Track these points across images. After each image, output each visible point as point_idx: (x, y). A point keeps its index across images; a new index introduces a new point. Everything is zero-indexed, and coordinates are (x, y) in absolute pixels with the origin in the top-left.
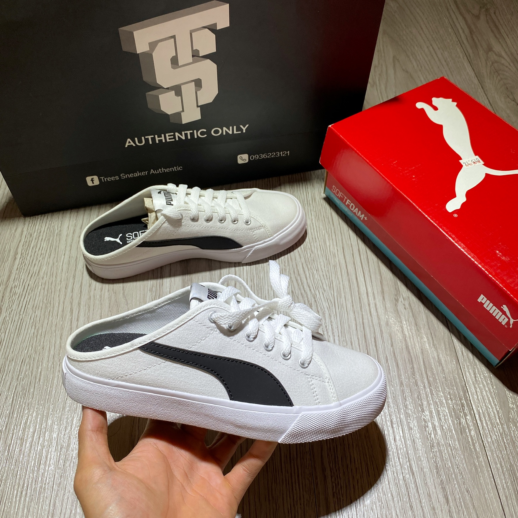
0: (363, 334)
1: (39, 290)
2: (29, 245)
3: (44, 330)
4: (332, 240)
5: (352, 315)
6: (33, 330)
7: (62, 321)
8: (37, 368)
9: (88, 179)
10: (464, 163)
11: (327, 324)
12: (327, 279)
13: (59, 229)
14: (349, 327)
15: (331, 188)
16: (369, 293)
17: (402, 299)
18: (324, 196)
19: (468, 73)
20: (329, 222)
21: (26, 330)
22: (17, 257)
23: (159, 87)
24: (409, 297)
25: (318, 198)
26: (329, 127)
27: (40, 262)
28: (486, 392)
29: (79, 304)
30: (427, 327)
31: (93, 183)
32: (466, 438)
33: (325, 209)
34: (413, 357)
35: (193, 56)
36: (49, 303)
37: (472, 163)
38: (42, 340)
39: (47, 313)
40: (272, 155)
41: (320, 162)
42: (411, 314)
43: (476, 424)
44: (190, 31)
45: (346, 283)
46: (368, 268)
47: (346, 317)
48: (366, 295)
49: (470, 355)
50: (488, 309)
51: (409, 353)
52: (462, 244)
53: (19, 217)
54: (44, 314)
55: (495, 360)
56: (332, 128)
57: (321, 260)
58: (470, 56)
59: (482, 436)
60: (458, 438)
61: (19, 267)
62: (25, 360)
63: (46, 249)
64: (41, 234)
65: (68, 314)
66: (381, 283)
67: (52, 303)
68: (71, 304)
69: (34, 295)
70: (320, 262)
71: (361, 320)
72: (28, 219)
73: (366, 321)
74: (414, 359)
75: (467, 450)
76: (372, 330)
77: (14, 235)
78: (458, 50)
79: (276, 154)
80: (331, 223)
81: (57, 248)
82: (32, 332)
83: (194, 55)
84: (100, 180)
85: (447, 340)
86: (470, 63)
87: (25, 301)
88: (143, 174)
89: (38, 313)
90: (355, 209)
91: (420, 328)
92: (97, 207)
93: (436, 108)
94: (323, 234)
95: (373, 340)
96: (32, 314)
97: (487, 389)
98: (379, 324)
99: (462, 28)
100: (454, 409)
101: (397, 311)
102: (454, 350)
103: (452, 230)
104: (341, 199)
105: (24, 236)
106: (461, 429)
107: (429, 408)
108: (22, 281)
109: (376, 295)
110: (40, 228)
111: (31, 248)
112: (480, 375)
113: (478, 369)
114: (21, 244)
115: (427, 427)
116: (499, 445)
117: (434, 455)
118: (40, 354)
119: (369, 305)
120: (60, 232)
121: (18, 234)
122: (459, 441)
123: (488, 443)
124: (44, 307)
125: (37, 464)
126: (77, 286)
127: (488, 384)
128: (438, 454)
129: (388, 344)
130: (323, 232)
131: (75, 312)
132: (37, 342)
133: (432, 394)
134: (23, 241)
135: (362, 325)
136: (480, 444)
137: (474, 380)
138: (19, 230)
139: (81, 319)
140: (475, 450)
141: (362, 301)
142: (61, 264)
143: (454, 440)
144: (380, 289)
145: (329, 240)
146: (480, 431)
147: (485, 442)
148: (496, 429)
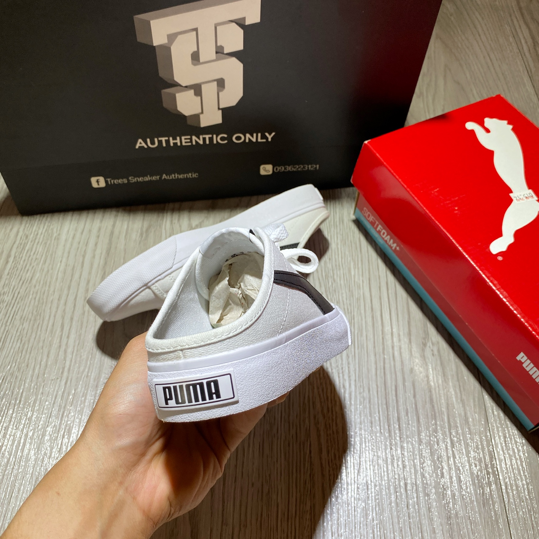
0: (383, 380)
1: (29, 300)
2: (24, 248)
3: (30, 345)
4: (358, 269)
5: (372, 358)
6: (18, 344)
7: (51, 336)
8: (19, 389)
9: (93, 180)
10: (514, 197)
11: (344, 366)
12: (348, 313)
13: (58, 232)
14: (368, 372)
15: (361, 210)
16: (394, 333)
17: (431, 344)
18: (353, 217)
19: (527, 89)
20: (356, 248)
21: (11, 344)
22: (9, 260)
23: (176, 85)
24: (438, 343)
25: (346, 220)
26: (365, 144)
27: (34, 268)
28: (516, 459)
29: (72, 319)
30: (455, 378)
31: (98, 184)
32: (489, 512)
33: (354, 233)
34: (436, 411)
35: (217, 53)
36: (39, 316)
37: (524, 198)
38: (27, 357)
39: (36, 326)
40: (299, 167)
41: (353, 181)
42: (439, 362)
43: (502, 496)
44: (215, 24)
45: (369, 320)
46: (395, 305)
47: (366, 360)
48: (390, 336)
49: (502, 414)
50: (528, 369)
51: (433, 407)
52: (505, 293)
53: (16, 215)
54: (32, 328)
55: (530, 425)
56: (369, 145)
57: (344, 291)
58: (531, 71)
59: (507, 510)
60: (479, 510)
61: (10, 271)
62: (7, 378)
63: (41, 254)
64: (38, 236)
65: (59, 329)
66: (409, 323)
67: (42, 315)
68: (63, 318)
69: (23, 305)
70: (342, 294)
71: (382, 364)
72: (25, 218)
73: (387, 366)
74: (437, 415)
75: (488, 525)
76: (394, 376)
77: (9, 235)
78: (519, 63)
79: (304, 167)
80: (359, 249)
81: (54, 254)
82: (18, 346)
83: (218, 51)
84: (106, 182)
85: (476, 395)
86: (531, 79)
87: (13, 310)
88: (154, 178)
89: (26, 325)
90: (387, 236)
91: (448, 379)
92: (102, 210)
94: (349, 261)
95: (394, 388)
96: (19, 326)
97: (518, 457)
98: (402, 369)
99: (524, 38)
100: (478, 476)
101: (423, 357)
102: (483, 407)
103: (493, 275)
104: (373, 224)
105: (19, 237)
106: (483, 501)
107: (450, 473)
108: (12, 288)
109: (402, 337)
110: (37, 230)
111: (26, 251)
112: (511, 439)
113: (509, 432)
114: (15, 246)
115: (446, 494)
116: (525, 524)
117: (451, 528)
118: (24, 373)
119: (393, 347)
120: (59, 235)
121: (13, 235)
122: (480, 514)
123: (513, 519)
124: (33, 319)
125: (7, 497)
126: (71, 298)
127: (519, 451)
128: (455, 527)
129: (410, 394)
130: (349, 259)
131: (66, 328)
132: (22, 358)
133: (454, 457)
134: (17, 242)
135: (382, 370)
136: (504, 520)
137: (504, 444)
138: (15, 230)
139: (72, 336)
140: (498, 527)
141: (385, 344)
142: (56, 273)
143: (475, 512)
144: (406, 330)
145: (355, 268)
146: (505, 505)
147: (510, 518)
148: (524, 504)
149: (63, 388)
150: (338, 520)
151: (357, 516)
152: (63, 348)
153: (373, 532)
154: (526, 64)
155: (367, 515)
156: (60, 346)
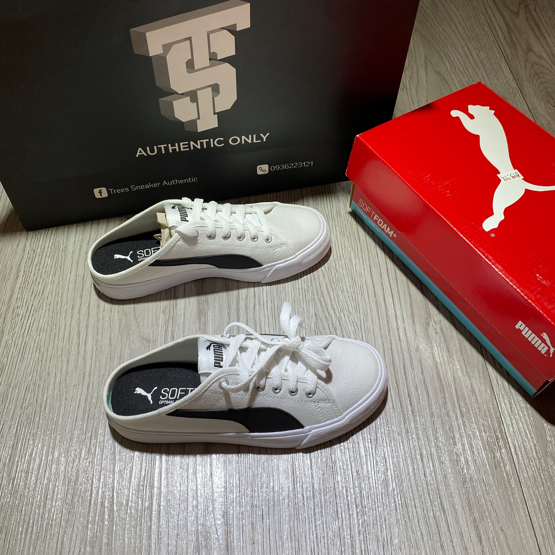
0: (392, 360)
1: (44, 311)
2: (32, 262)
3: (49, 354)
4: (359, 258)
5: (379, 340)
6: (37, 354)
7: (69, 344)
8: (43, 396)
9: (96, 191)
10: (502, 178)
12: (353, 300)
13: (65, 244)
15: (357, 202)
16: (398, 316)
17: (434, 323)
18: (350, 210)
19: (505, 75)
20: (355, 239)
21: (30, 355)
22: (19, 274)
23: (173, 93)
24: (440, 321)
25: (343, 212)
27: (45, 280)
28: (523, 423)
29: (87, 326)
30: (459, 353)
31: (101, 195)
32: (501, 473)
33: (351, 225)
34: (444, 385)
35: (210, 59)
36: (54, 326)
37: (511, 178)
38: (48, 365)
39: (52, 336)
40: (294, 165)
41: (347, 174)
42: (442, 339)
43: (512, 458)
44: (208, 32)
45: (374, 305)
46: (397, 290)
48: (394, 318)
49: (506, 383)
50: (527, 336)
51: (441, 381)
52: (500, 266)
53: (21, 231)
54: (49, 337)
55: (532, 390)
56: (359, 137)
57: (347, 280)
58: (508, 57)
59: (518, 471)
60: (492, 473)
61: (21, 286)
62: (30, 387)
63: (50, 267)
64: (46, 250)
65: (76, 337)
66: (411, 305)
67: (58, 325)
68: (79, 326)
69: (38, 317)
70: (345, 283)
71: (389, 346)
72: (31, 233)
73: (394, 347)
74: (445, 388)
75: (501, 485)
76: (401, 356)
77: (16, 251)
78: (495, 50)
79: (299, 165)
80: (358, 240)
81: (63, 266)
82: (37, 356)
83: (211, 57)
84: (109, 192)
85: (481, 367)
87: (29, 322)
88: (155, 185)
89: (43, 336)
90: (383, 225)
91: (453, 355)
92: (106, 220)
93: (472, 117)
94: (349, 252)
95: (402, 367)
96: (36, 337)
97: (523, 421)
98: (409, 349)
100: (488, 442)
101: (428, 336)
102: (488, 378)
103: (489, 251)
104: (369, 214)
105: (26, 252)
106: (495, 464)
107: (462, 441)
108: (25, 301)
109: (405, 319)
110: (44, 243)
111: (35, 265)
112: (516, 405)
113: (514, 399)
114: (24, 261)
115: (460, 461)
116: (535, 481)
117: (467, 491)
118: (46, 381)
119: (398, 329)
120: (66, 247)
121: (20, 250)
122: (493, 476)
123: (524, 478)
124: (49, 329)
125: (43, 499)
126: (84, 307)
127: (524, 415)
128: (471, 490)
129: (418, 371)
130: (349, 249)
131: (83, 335)
132: (42, 367)
133: (465, 426)
134: (25, 257)
135: (390, 351)
136: (515, 480)
137: (510, 411)
138: (22, 245)
139: (90, 343)
140: (511, 486)
141: (390, 325)
142: (67, 283)
143: (488, 475)
144: (409, 312)
145: (355, 258)
146: (515, 466)
147: (521, 478)
148: (533, 463)
149: (86, 392)
150: (361, 493)
151: (379, 488)
152: (82, 354)
153: (395, 501)
154: (503, 50)
155: (387, 486)
156: (79, 353)
